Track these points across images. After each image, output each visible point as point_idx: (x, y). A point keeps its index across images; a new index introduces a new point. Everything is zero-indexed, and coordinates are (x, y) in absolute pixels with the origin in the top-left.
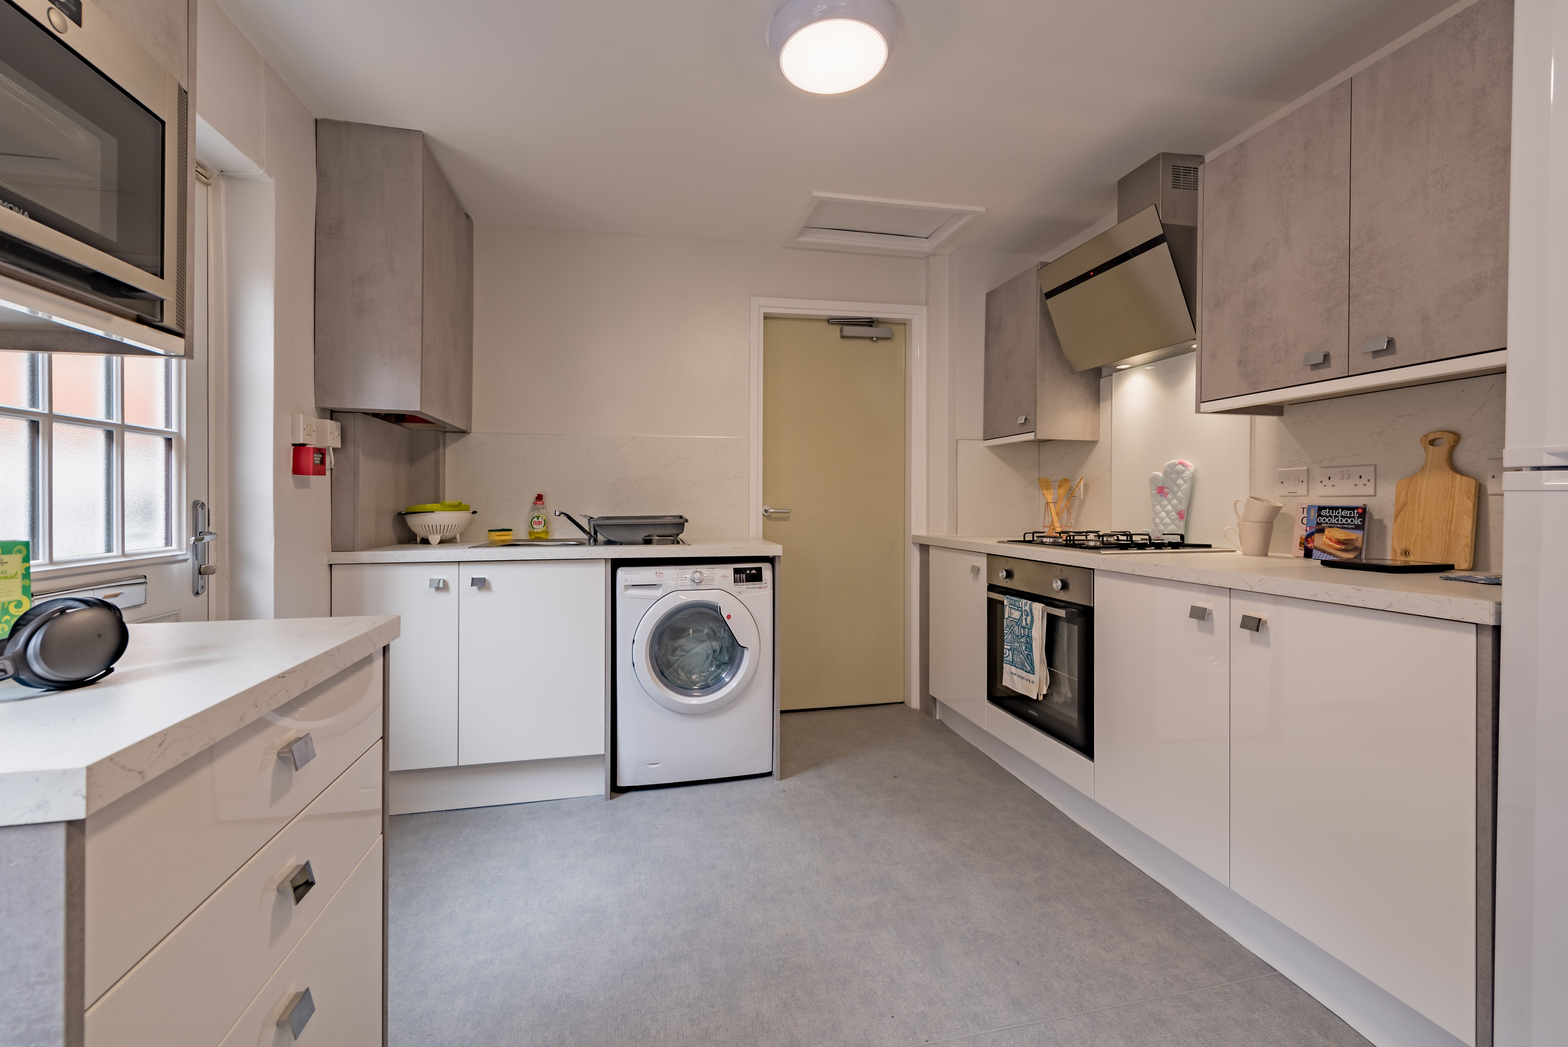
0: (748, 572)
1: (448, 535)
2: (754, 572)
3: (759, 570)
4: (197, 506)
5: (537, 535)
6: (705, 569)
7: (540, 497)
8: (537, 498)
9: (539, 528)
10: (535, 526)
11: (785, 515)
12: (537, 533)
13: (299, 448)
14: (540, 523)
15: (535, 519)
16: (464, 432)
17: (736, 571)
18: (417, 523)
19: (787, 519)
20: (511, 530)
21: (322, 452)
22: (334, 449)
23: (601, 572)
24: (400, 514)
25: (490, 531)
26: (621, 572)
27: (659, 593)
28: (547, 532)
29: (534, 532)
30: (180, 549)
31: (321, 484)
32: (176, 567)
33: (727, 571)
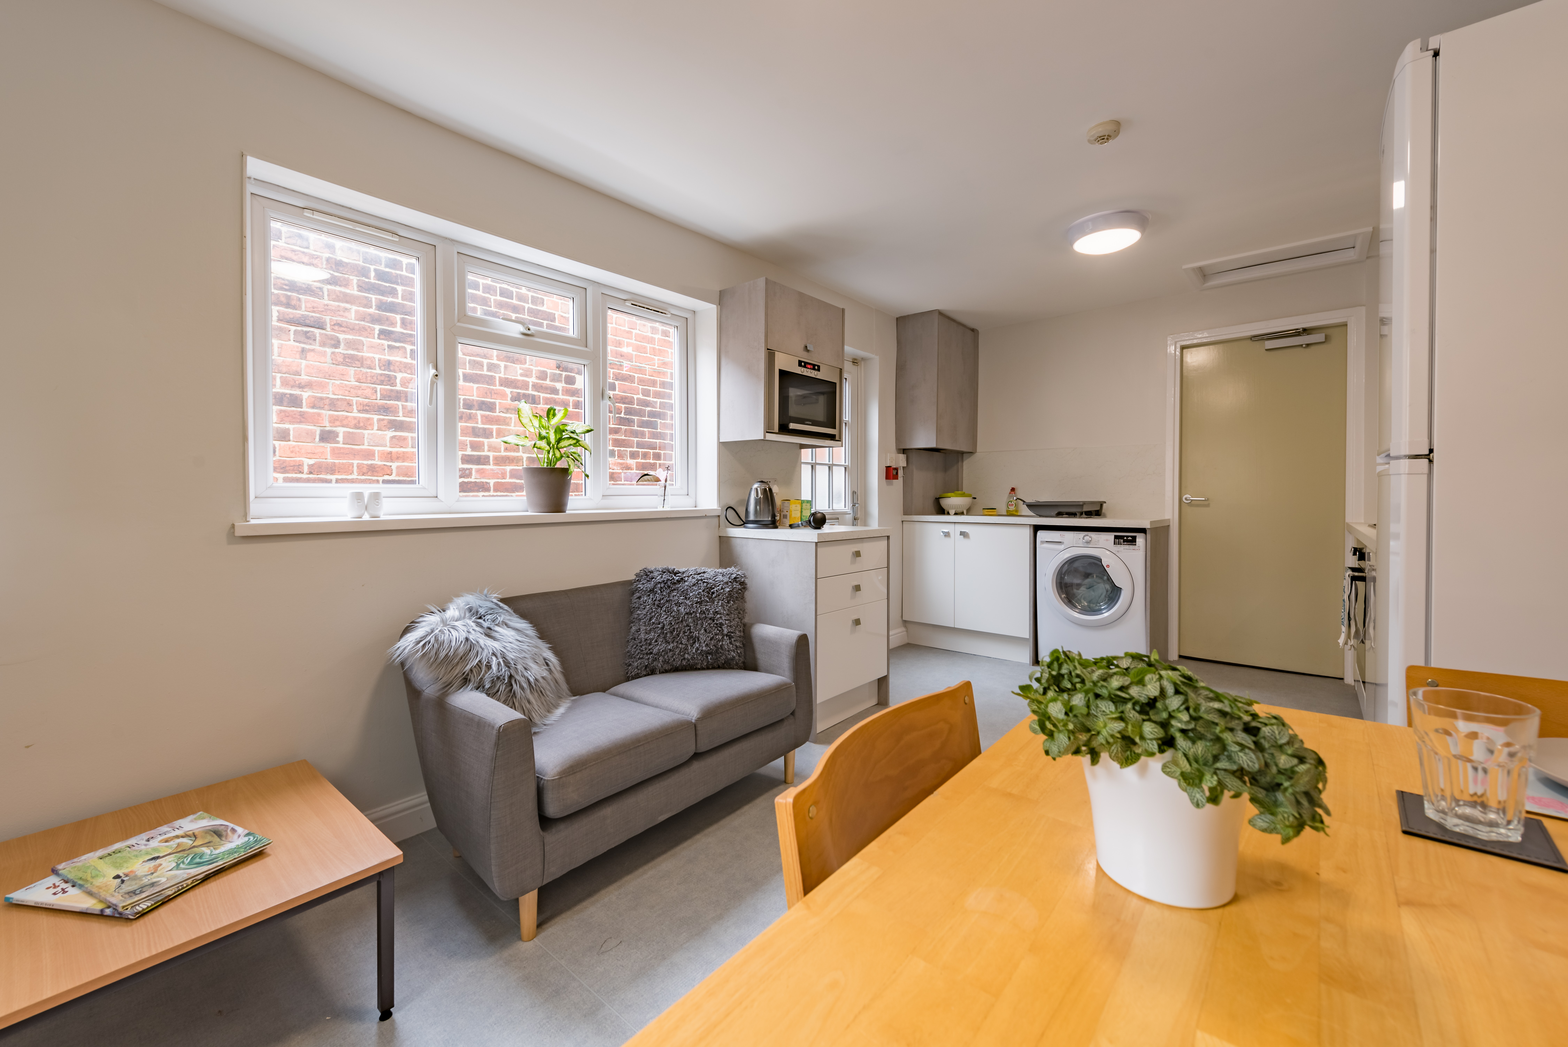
0: (1125, 538)
1: (959, 510)
2: (1130, 538)
3: (1134, 538)
4: (854, 493)
5: (1012, 513)
6: (1094, 535)
7: (1013, 490)
8: (1011, 490)
9: (1012, 508)
10: (1009, 507)
11: (1206, 503)
12: (1012, 511)
13: (888, 468)
14: (1012, 505)
15: (1010, 503)
16: (971, 453)
17: (1116, 537)
18: (945, 503)
19: (1208, 506)
20: (995, 509)
21: (896, 469)
22: (903, 467)
23: (1027, 533)
24: (936, 498)
25: (983, 509)
26: (1040, 534)
27: (1062, 547)
28: (1017, 511)
29: (1009, 511)
30: (848, 509)
31: (898, 483)
32: (847, 515)
33: (1111, 536)
